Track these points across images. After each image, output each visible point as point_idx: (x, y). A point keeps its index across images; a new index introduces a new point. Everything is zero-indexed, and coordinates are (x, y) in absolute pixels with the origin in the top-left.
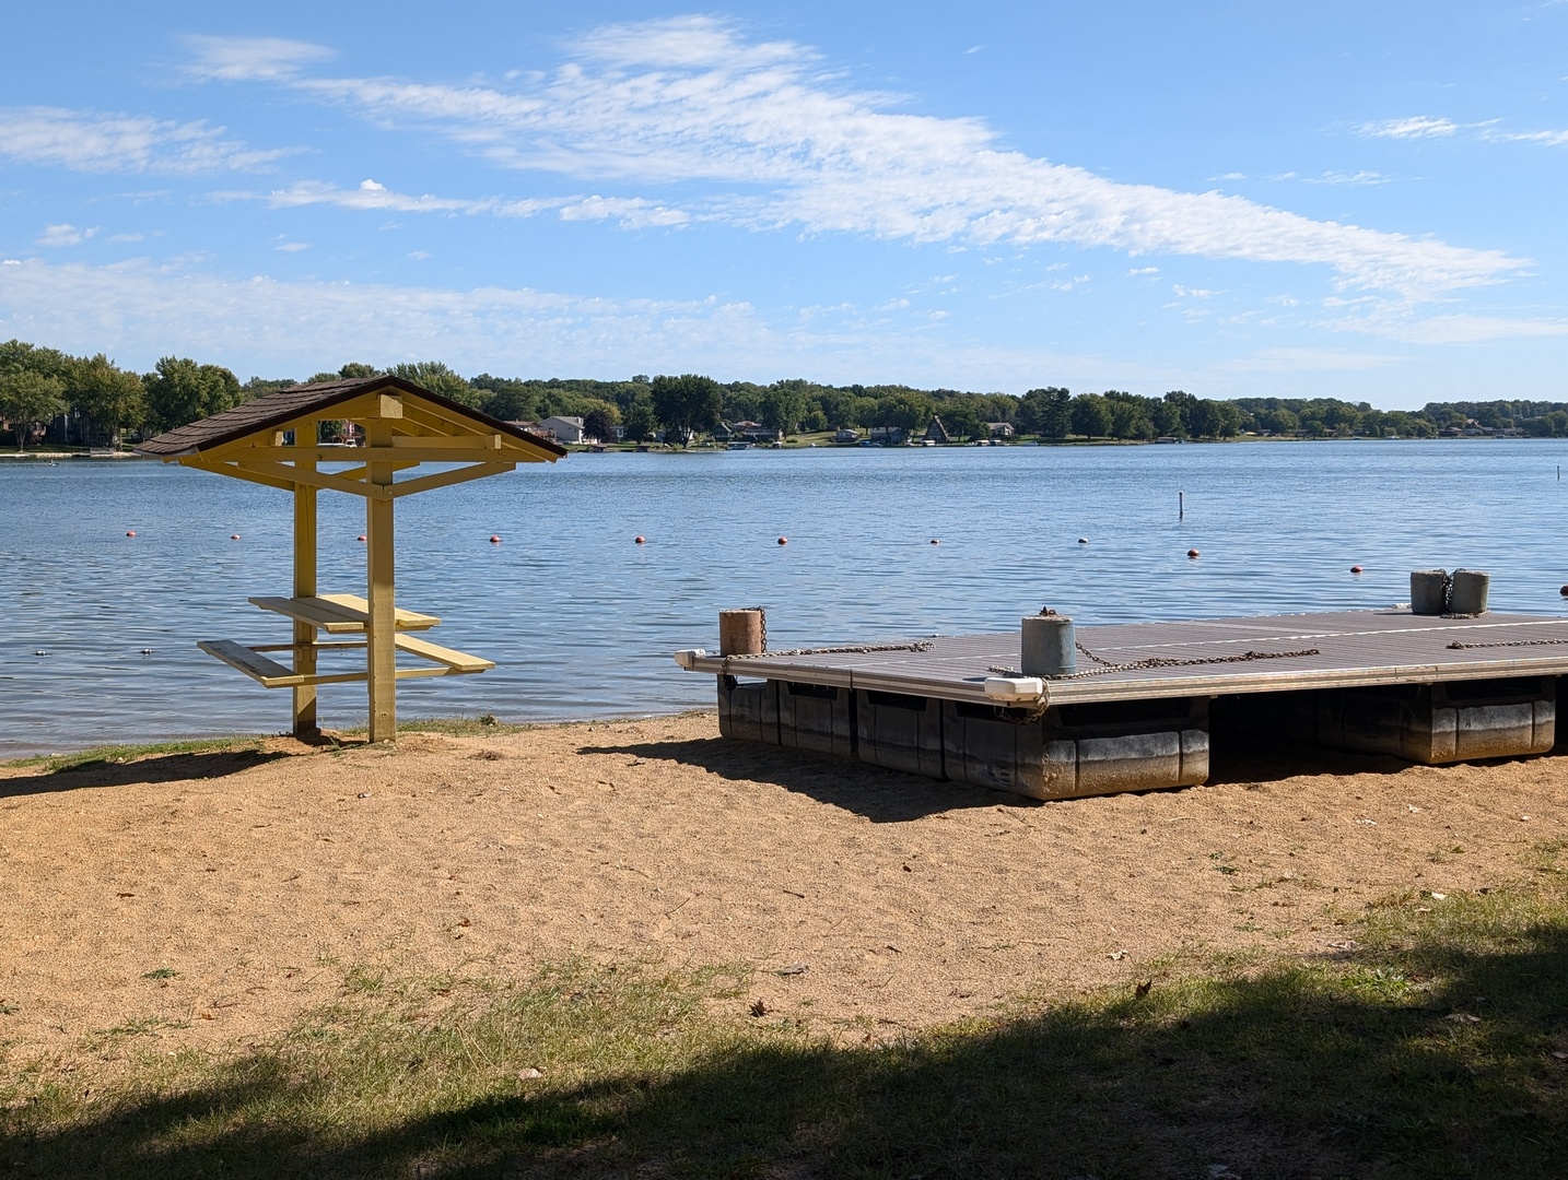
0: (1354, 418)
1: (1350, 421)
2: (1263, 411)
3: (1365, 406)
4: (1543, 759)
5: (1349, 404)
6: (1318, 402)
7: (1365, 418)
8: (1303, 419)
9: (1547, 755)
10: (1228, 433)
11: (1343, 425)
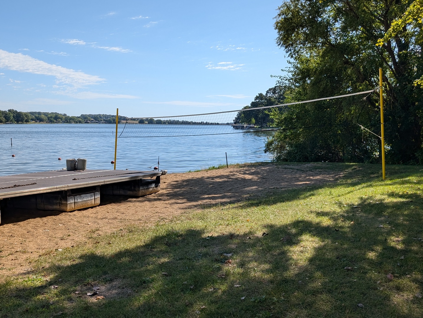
0: (62, 118)
1: (61, 119)
2: (37, 115)
3: (65, 115)
4: (97, 207)
5: (61, 114)
6: (52, 113)
7: (65, 118)
8: (48, 118)
9: (98, 206)
10: (27, 121)
11: (59, 120)
